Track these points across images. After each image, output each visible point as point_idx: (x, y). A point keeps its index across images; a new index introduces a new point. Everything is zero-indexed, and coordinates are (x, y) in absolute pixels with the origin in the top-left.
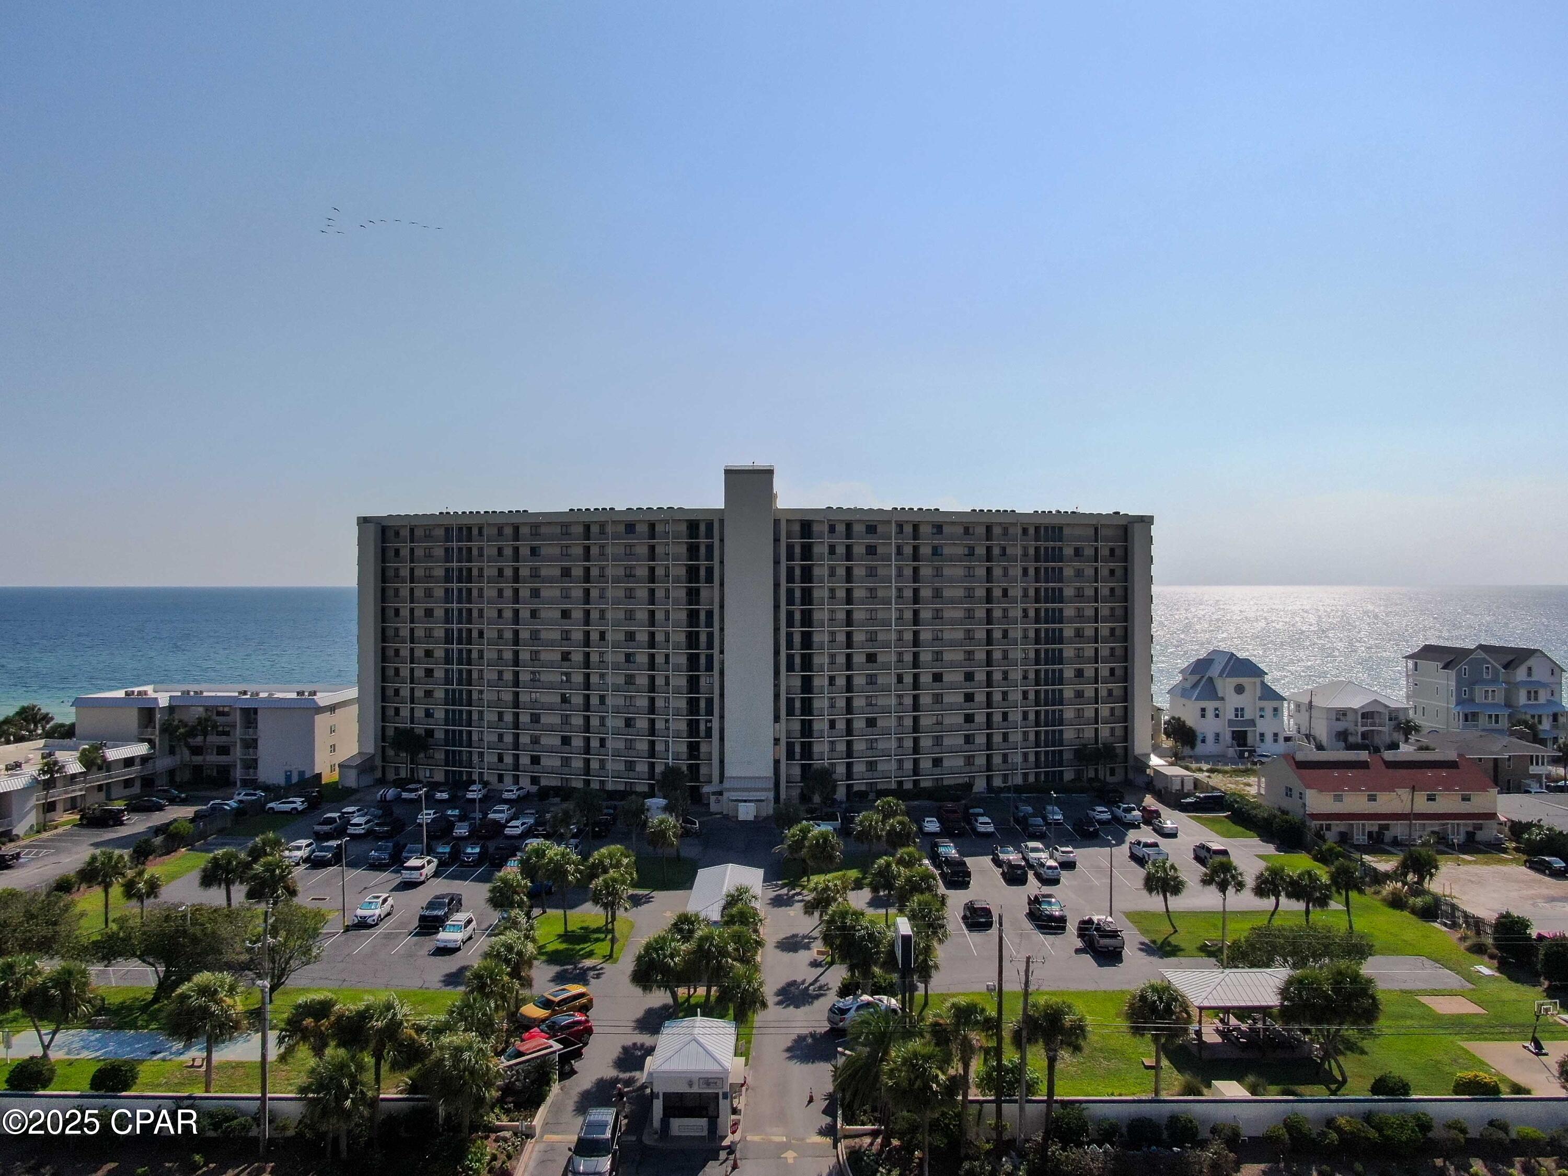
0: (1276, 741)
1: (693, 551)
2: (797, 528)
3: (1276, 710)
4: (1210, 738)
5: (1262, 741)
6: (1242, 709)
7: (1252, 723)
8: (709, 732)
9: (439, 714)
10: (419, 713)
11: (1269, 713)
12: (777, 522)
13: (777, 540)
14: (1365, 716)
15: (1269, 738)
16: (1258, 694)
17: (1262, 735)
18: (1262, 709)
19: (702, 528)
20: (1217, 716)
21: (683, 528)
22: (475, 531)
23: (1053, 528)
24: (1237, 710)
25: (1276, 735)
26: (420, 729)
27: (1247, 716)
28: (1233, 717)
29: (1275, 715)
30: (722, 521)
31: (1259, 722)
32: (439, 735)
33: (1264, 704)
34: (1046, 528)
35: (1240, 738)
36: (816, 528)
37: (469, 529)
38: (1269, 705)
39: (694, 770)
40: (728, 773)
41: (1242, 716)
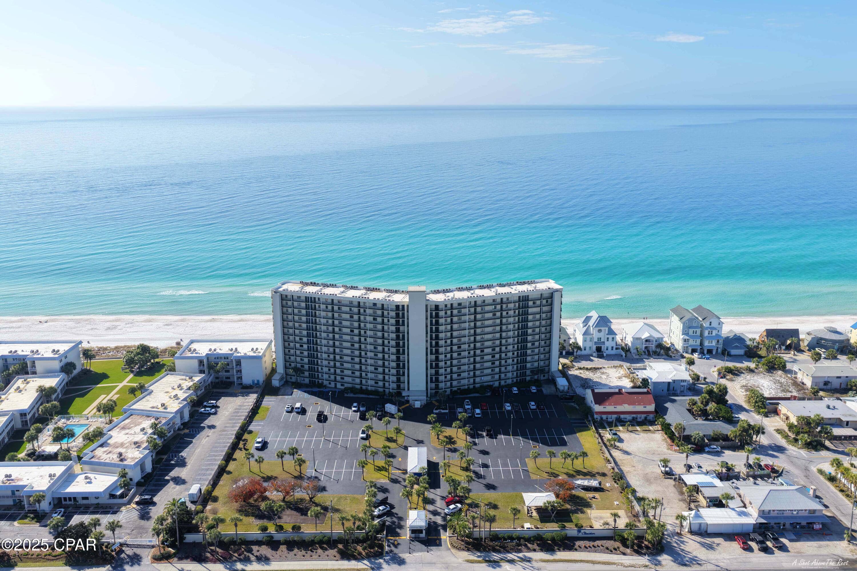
0: (612, 349)
1: (397, 315)
2: (434, 307)
3: (613, 338)
4: (587, 349)
5: (607, 349)
6: (600, 338)
7: (604, 343)
8: (404, 373)
9: (306, 360)
10: (298, 359)
11: (610, 339)
12: (426, 306)
13: (427, 311)
14: (647, 341)
15: (610, 348)
16: (607, 332)
17: (607, 347)
18: (608, 338)
19: (401, 307)
20: (591, 341)
21: (394, 307)
22: (317, 300)
23: (525, 296)
24: (598, 339)
25: (612, 347)
26: (299, 365)
27: (602, 340)
28: (596, 341)
29: (613, 340)
30: (408, 306)
31: (606, 343)
32: (306, 367)
33: (608, 336)
34: (523, 296)
35: (599, 349)
36: (440, 307)
37: (315, 298)
38: (610, 337)
39: (399, 387)
40: (410, 389)
41: (600, 341)
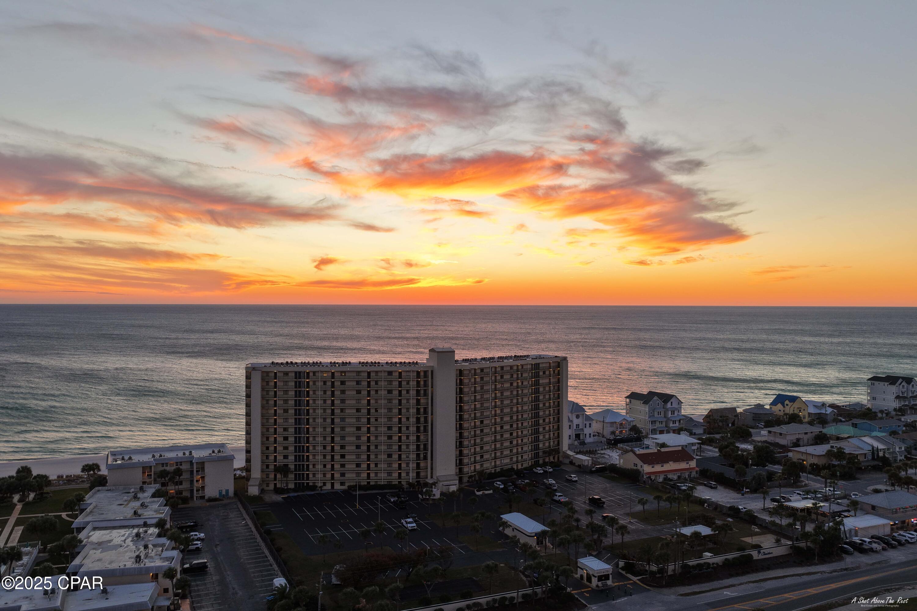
0: (590, 437)
1: (419, 384)
6: (579, 425)
7: (582, 430)
8: (426, 458)
9: (291, 458)
10: (280, 458)
11: (588, 425)
16: (584, 419)
17: (586, 435)
19: (422, 374)
20: (570, 428)
21: (415, 374)
22: (311, 373)
23: (537, 363)
24: (577, 425)
25: (590, 434)
26: (281, 465)
28: (575, 428)
29: (590, 427)
30: (432, 372)
31: (585, 429)
32: (292, 467)
33: (586, 422)
35: (578, 437)
36: (465, 373)
39: (419, 475)
40: (435, 475)
41: (579, 428)
